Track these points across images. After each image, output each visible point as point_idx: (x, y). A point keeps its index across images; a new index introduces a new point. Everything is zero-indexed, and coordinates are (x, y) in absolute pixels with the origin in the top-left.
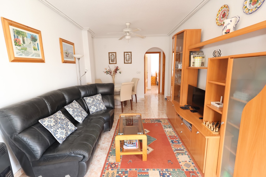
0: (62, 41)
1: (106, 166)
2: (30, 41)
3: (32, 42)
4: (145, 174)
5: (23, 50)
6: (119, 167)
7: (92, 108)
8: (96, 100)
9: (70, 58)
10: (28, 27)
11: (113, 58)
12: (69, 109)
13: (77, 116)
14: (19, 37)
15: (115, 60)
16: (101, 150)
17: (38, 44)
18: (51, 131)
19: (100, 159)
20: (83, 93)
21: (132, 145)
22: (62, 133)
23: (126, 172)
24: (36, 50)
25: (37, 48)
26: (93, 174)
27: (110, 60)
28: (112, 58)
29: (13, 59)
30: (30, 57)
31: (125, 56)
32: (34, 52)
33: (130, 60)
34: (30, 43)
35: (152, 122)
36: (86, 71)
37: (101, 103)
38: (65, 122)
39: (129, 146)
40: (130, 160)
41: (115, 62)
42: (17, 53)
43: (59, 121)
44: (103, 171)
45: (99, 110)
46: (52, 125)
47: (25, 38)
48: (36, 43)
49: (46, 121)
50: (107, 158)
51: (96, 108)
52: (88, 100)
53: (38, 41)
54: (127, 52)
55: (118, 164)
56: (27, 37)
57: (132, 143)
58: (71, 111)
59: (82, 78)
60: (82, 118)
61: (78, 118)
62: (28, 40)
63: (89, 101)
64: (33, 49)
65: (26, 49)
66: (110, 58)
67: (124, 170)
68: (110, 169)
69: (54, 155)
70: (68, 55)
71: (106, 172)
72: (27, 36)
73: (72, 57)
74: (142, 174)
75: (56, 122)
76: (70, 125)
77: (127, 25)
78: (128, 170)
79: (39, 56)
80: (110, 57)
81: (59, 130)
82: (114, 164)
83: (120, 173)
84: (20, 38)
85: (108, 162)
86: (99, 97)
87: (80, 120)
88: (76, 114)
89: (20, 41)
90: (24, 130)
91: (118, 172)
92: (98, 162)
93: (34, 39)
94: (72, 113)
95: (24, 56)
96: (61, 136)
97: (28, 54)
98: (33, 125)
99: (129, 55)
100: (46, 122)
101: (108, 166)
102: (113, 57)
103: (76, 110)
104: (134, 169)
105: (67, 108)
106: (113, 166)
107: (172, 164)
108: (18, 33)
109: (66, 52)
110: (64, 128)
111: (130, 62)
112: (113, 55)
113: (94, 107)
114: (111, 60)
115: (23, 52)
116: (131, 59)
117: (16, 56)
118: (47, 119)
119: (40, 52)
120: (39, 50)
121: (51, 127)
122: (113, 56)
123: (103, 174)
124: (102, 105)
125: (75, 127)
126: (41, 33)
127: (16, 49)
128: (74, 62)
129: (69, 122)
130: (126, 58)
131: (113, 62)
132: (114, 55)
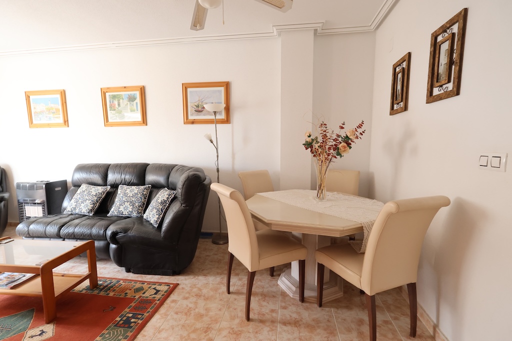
0: (186, 87)
2: (127, 102)
3: (129, 103)
9: (207, 114)
10: (125, 87)
11: (401, 85)
17: (137, 103)
25: (135, 109)
29: (106, 124)
34: (127, 105)
41: (403, 103)
47: (121, 101)
48: (135, 102)
53: (138, 100)
54: (444, 28)
56: (123, 99)
62: (124, 102)
64: (129, 110)
65: (120, 112)
70: (203, 108)
72: (123, 97)
84: (116, 102)
89: (115, 106)
95: (118, 120)
97: (123, 117)
99: (453, 35)
102: (401, 79)
108: (114, 97)
111: (451, 86)
114: (396, 98)
117: (110, 120)
119: (139, 113)
120: (137, 110)
122: (401, 75)
126: (144, 89)
127: (110, 113)
128: (223, 122)
131: (398, 106)
132: (403, 70)
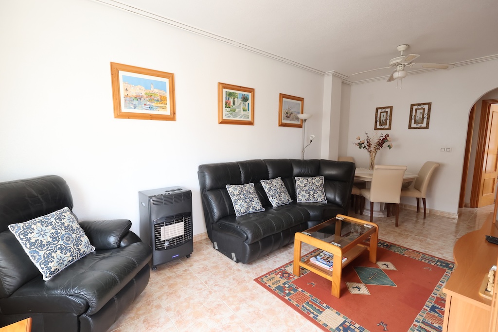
0: (282, 97)
1: (278, 271)
3: (242, 102)
4: (317, 308)
5: (232, 112)
6: (292, 280)
7: (301, 194)
8: (310, 184)
9: (293, 120)
10: (240, 87)
11: (385, 118)
12: (266, 185)
13: (272, 196)
14: (230, 98)
15: (388, 121)
16: (288, 254)
17: (248, 104)
18: (233, 199)
19: (278, 261)
20: (296, 170)
21: (326, 263)
22: (242, 206)
23: (295, 290)
24: (246, 111)
25: (247, 109)
26: (259, 269)
27: (378, 123)
28: (383, 117)
29: (221, 121)
30: (237, 119)
31: (414, 114)
32: (243, 113)
33: (425, 120)
34: (240, 104)
35: (423, 261)
36: (311, 139)
37: (318, 191)
38: (250, 196)
39: (319, 261)
40: (313, 283)
41: (387, 126)
42: (226, 115)
43: (245, 192)
44: (270, 272)
45: (312, 200)
46: (235, 194)
47: (236, 99)
48: (247, 102)
49: (232, 187)
50: (287, 264)
51: (307, 196)
52: (300, 182)
53: (250, 101)
54: (419, 105)
55: (294, 277)
56: (238, 98)
57: (329, 261)
58: (267, 188)
59: (305, 149)
60: (277, 201)
61: (273, 200)
62: (238, 101)
63: (300, 184)
64: (242, 110)
65: (234, 111)
66: (378, 119)
67: (294, 286)
68: (279, 276)
69: (230, 224)
70: (290, 115)
71: (273, 275)
72: (238, 96)
73: (298, 119)
74: (314, 306)
75: (241, 192)
76: (255, 202)
77: (399, 50)
78: (300, 290)
79: (248, 118)
80: (379, 116)
81: (240, 202)
82: (289, 274)
83: (287, 286)
84: (231, 100)
85: (283, 269)
86: (318, 181)
87: (275, 203)
88: (272, 193)
89: (230, 103)
90: (212, 189)
91: (285, 284)
92: (273, 262)
93: (245, 99)
94: (267, 191)
95: (231, 118)
96: (240, 208)
97: (236, 116)
98: (221, 188)
99: (424, 109)
100: (231, 189)
101: (280, 272)
102: (385, 116)
103: (273, 188)
104: (308, 294)
105: (263, 183)
106: (287, 275)
107: (384, 330)
108: (230, 94)
109: (287, 111)
110: (246, 202)
111: (424, 125)
112: (385, 112)
113: (305, 194)
114: (380, 122)
115: (231, 114)
116: (428, 119)
117: (225, 118)
118: (233, 186)
119: (249, 113)
120: (248, 111)
121: (234, 195)
122: (385, 114)
123: (267, 275)
124: (319, 195)
125: (261, 207)
126: (254, 91)
127: (225, 110)
128: (300, 126)
129: (256, 198)
130: (415, 116)
131: (383, 127)
132: (387, 112)
